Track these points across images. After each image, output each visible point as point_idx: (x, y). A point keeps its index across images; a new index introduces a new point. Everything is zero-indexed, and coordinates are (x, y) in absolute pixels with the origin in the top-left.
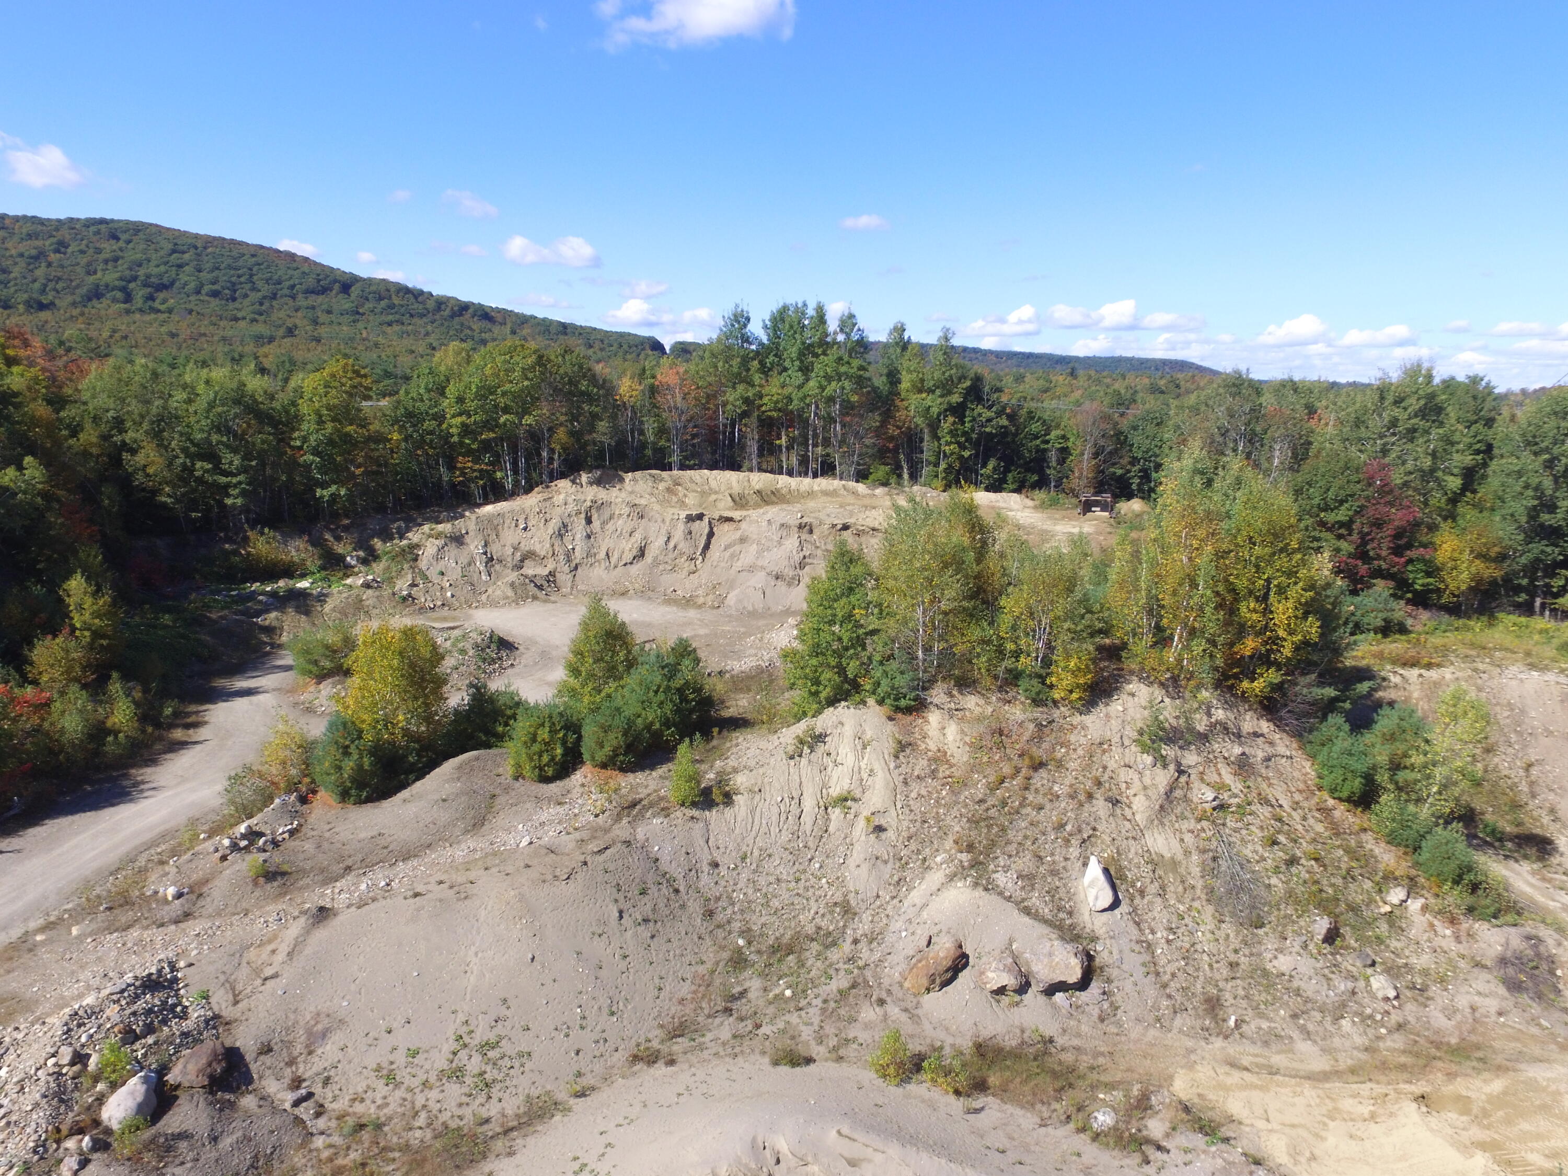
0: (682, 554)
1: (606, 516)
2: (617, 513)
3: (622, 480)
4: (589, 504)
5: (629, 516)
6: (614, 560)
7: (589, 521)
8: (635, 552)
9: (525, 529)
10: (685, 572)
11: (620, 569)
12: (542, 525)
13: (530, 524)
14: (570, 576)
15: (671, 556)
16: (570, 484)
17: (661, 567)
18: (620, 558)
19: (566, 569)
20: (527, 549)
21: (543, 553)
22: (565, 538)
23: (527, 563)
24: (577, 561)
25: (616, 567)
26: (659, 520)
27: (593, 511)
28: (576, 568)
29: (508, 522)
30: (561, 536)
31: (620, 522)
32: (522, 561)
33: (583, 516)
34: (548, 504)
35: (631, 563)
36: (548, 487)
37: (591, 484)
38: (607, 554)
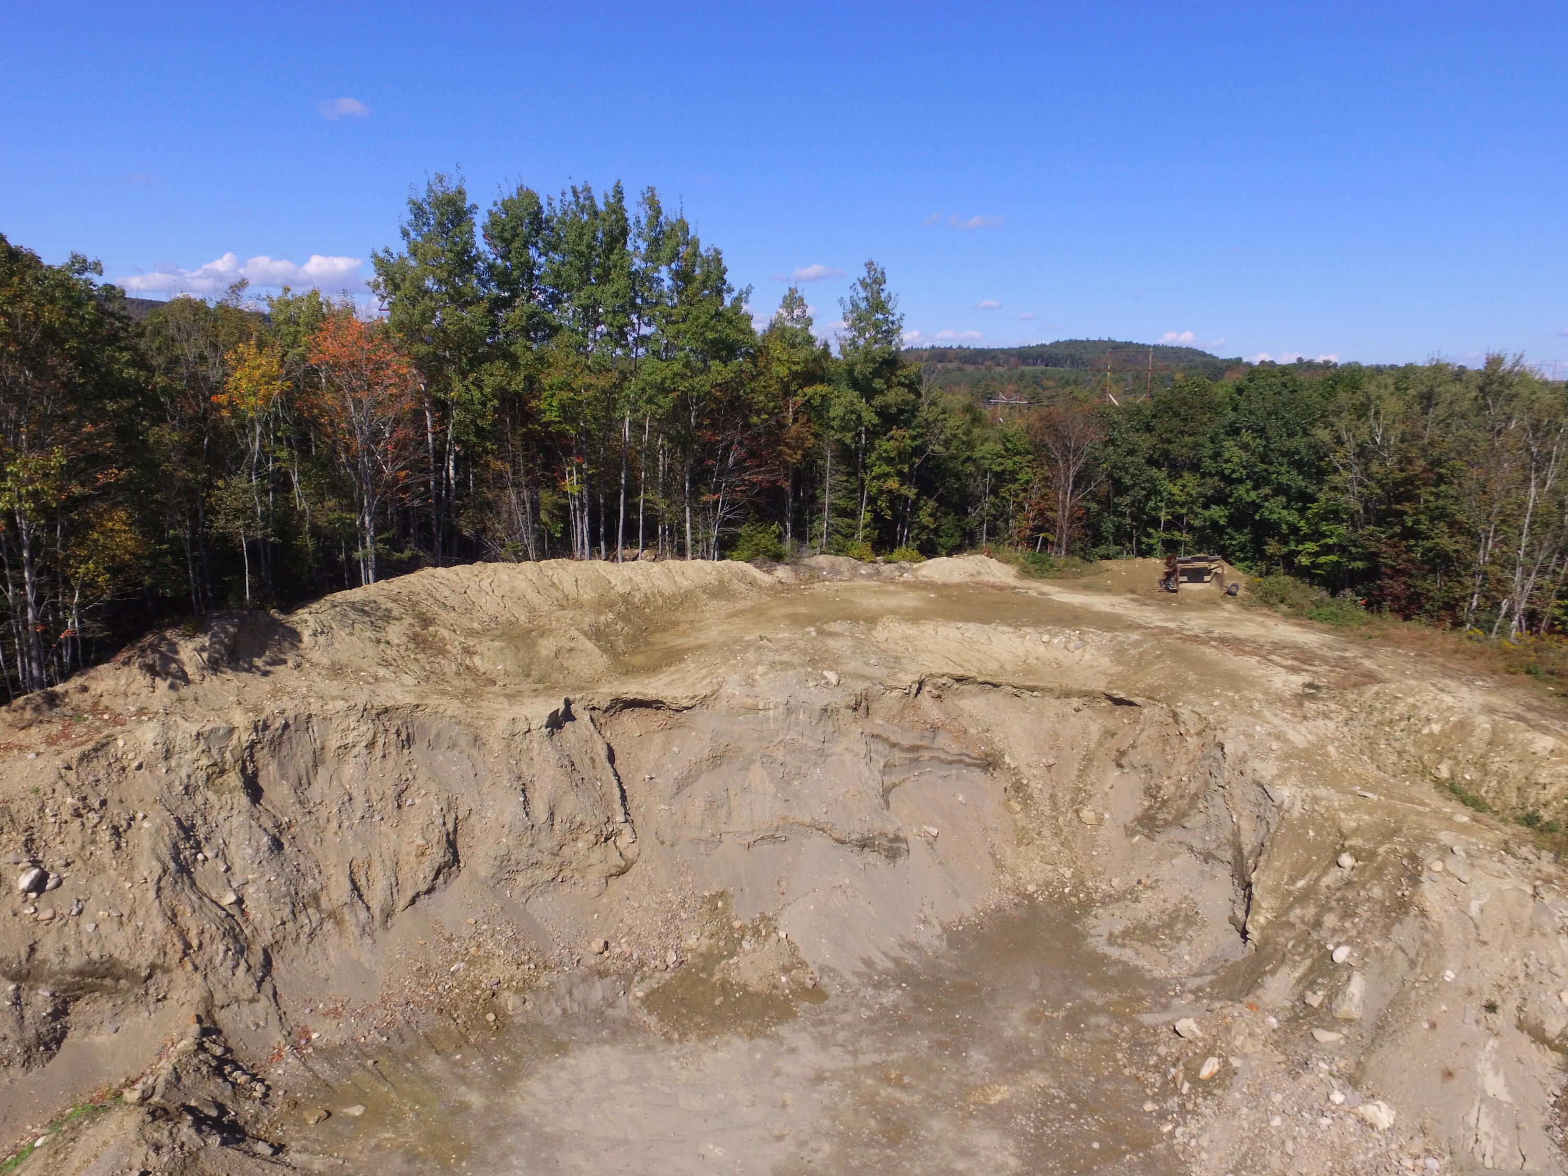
0: (575, 830)
1: (303, 761)
2: (334, 742)
3: (294, 637)
4: (245, 737)
5: (371, 745)
6: (376, 896)
7: (254, 791)
8: (438, 855)
9: (39, 885)
10: (594, 876)
11: (402, 920)
12: (104, 851)
13: (52, 860)
14: (264, 1003)
15: (547, 843)
16: (142, 680)
17: (522, 880)
18: (396, 886)
19: (242, 981)
20: (74, 962)
21: (143, 959)
22: (198, 871)
23: (81, 1010)
24: (266, 938)
25: (388, 915)
26: (463, 742)
27: (262, 756)
28: (268, 964)
30: (184, 869)
31: (350, 769)
32: (60, 1012)
33: (234, 779)
34: (99, 766)
35: (430, 891)
36: (53, 700)
37: (214, 666)
38: (355, 887)
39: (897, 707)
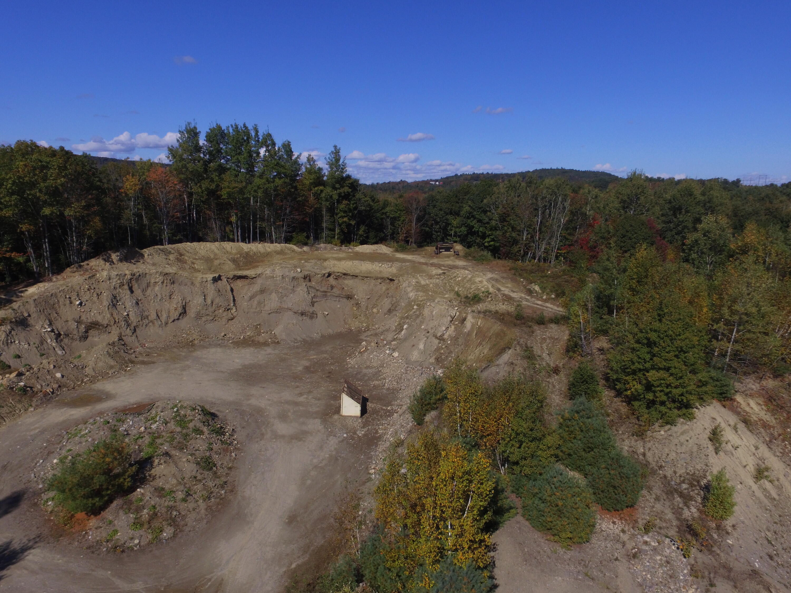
0: (219, 307)
1: (144, 285)
2: (153, 281)
3: (142, 256)
4: (129, 277)
5: (163, 283)
6: (164, 317)
7: (132, 292)
8: (180, 310)
9: (81, 304)
10: (224, 320)
11: (170, 325)
12: (95, 298)
13: (84, 299)
14: (134, 337)
15: (211, 309)
16: (102, 262)
17: (204, 319)
18: (168, 317)
19: (129, 332)
20: (89, 321)
21: (105, 322)
22: (118, 307)
23: (91, 332)
24: (134, 324)
25: (166, 324)
26: (189, 284)
27: (134, 282)
28: (135, 330)
29: (62, 300)
30: (114, 305)
31: (157, 288)
32: (86, 332)
33: (126, 287)
34: (93, 280)
35: (178, 319)
36: (80, 266)
37: (121, 260)
38: (158, 315)
39: (320, 280)
